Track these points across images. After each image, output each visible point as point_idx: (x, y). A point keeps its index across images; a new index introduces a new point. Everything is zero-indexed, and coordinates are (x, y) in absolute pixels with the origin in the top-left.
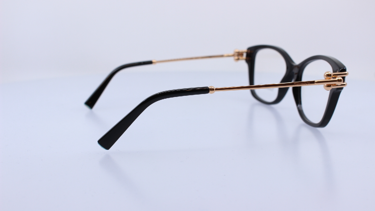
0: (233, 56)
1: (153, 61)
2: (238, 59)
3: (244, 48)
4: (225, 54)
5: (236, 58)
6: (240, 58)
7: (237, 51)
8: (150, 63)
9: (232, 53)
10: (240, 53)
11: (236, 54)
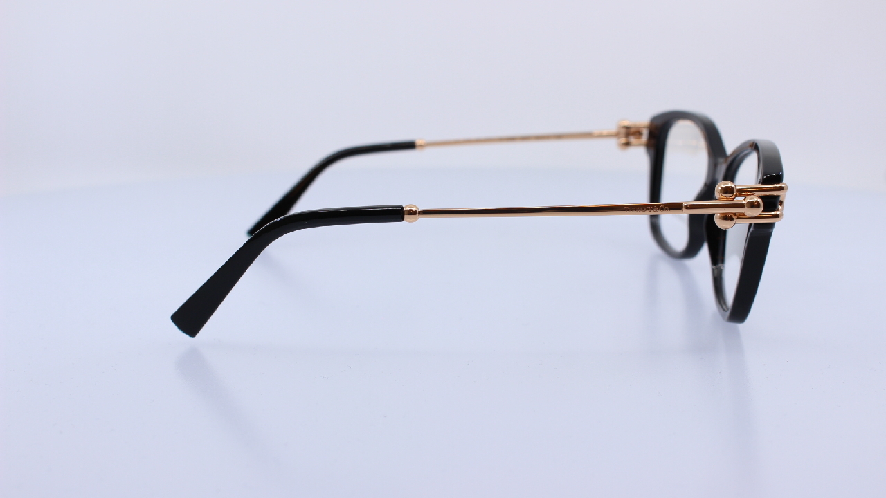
0: (617, 135)
1: (418, 142)
2: (627, 144)
3: (642, 119)
4: (596, 131)
5: (623, 140)
6: (633, 140)
7: (626, 123)
8: (410, 146)
9: (612, 128)
10: (632, 130)
11: (623, 131)
